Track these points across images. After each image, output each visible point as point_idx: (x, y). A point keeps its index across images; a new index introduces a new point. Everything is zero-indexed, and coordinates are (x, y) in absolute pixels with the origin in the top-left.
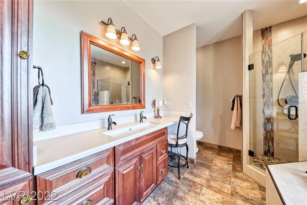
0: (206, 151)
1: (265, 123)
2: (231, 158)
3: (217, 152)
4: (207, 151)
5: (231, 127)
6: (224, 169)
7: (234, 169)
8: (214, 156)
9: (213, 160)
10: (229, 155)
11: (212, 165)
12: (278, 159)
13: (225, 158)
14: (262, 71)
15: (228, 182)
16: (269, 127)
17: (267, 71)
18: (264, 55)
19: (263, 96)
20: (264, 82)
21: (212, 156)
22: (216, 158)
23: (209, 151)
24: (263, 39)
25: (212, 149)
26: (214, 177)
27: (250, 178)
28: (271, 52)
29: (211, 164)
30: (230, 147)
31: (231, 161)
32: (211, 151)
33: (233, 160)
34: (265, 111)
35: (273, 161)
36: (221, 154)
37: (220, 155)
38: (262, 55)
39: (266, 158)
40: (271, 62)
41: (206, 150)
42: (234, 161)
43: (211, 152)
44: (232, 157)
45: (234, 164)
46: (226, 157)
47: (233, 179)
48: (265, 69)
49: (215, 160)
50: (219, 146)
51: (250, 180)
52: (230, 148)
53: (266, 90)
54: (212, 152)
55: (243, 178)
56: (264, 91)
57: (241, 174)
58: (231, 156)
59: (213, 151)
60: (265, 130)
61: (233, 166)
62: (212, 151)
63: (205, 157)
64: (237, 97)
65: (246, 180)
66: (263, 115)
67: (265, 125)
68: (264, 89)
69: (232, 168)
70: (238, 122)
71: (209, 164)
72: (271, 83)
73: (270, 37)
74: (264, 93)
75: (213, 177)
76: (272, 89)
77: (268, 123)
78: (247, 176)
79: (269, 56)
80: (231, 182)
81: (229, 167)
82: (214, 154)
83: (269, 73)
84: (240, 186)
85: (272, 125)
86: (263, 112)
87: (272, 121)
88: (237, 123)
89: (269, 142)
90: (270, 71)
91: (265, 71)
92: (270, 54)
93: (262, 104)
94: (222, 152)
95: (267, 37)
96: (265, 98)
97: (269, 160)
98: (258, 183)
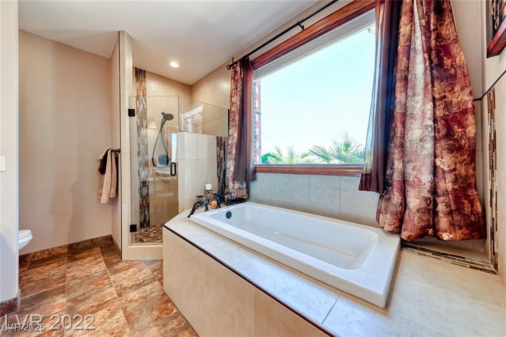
0: (39, 269)
1: (141, 188)
2: (97, 254)
3: (67, 258)
4: (43, 267)
5: (102, 200)
6: (93, 275)
7: (109, 265)
8: (65, 266)
9: (65, 274)
10: (93, 251)
11: (66, 283)
12: (153, 226)
13: (89, 259)
14: (137, 122)
15: (108, 286)
16: (145, 191)
17: (142, 123)
18: (138, 102)
19: (139, 153)
20: (139, 136)
21: (60, 270)
22: (69, 268)
23: (47, 264)
24: (137, 82)
25: (52, 259)
26: (79, 296)
27: (133, 261)
28: (146, 101)
29: (65, 281)
30: (92, 238)
31: (99, 258)
32: (52, 263)
33: (103, 255)
34: (140, 173)
35: (150, 230)
36: (78, 256)
37: (76, 259)
38: (136, 102)
39: (143, 231)
40: (146, 113)
41: (38, 267)
42: (105, 255)
43: (53, 265)
44: (100, 251)
45: (106, 258)
46: (89, 256)
47: (112, 278)
48: (140, 121)
49: (70, 272)
50: (70, 247)
51: (134, 263)
52: (92, 240)
53: (141, 147)
54: (55, 265)
55: (125, 267)
56: (139, 148)
57: (120, 264)
58: (96, 251)
59: (57, 260)
60: (141, 197)
61: (106, 261)
62: (56, 262)
63: (42, 279)
64: (112, 151)
65: (130, 267)
66: (138, 177)
67: (141, 190)
68: (139, 145)
69: (106, 264)
70: (113, 190)
71: (60, 285)
72: (146, 139)
73: (145, 84)
74: (139, 150)
75: (80, 298)
76: (147, 145)
77: (144, 187)
78: (129, 262)
79: (144, 105)
80: (111, 283)
81: (100, 267)
82: (63, 264)
83: (144, 126)
84: (126, 278)
85: (148, 189)
86: (139, 175)
87: (147, 184)
88: (111, 192)
89: (145, 211)
90: (144, 124)
91: (140, 123)
92: (145, 103)
93: (138, 164)
94: (77, 253)
95: (141, 81)
96: (140, 156)
97: (146, 231)
98: (143, 260)
